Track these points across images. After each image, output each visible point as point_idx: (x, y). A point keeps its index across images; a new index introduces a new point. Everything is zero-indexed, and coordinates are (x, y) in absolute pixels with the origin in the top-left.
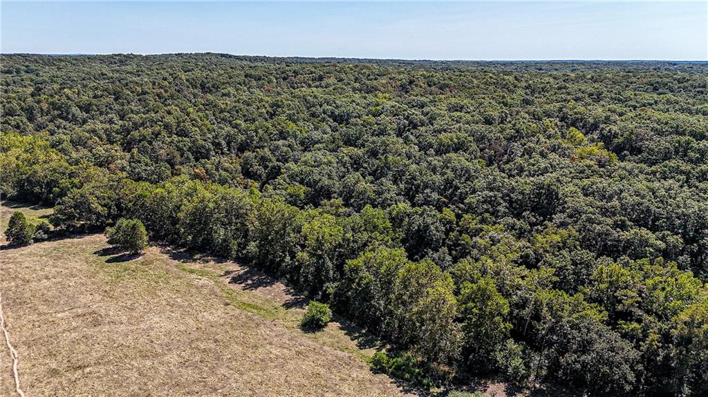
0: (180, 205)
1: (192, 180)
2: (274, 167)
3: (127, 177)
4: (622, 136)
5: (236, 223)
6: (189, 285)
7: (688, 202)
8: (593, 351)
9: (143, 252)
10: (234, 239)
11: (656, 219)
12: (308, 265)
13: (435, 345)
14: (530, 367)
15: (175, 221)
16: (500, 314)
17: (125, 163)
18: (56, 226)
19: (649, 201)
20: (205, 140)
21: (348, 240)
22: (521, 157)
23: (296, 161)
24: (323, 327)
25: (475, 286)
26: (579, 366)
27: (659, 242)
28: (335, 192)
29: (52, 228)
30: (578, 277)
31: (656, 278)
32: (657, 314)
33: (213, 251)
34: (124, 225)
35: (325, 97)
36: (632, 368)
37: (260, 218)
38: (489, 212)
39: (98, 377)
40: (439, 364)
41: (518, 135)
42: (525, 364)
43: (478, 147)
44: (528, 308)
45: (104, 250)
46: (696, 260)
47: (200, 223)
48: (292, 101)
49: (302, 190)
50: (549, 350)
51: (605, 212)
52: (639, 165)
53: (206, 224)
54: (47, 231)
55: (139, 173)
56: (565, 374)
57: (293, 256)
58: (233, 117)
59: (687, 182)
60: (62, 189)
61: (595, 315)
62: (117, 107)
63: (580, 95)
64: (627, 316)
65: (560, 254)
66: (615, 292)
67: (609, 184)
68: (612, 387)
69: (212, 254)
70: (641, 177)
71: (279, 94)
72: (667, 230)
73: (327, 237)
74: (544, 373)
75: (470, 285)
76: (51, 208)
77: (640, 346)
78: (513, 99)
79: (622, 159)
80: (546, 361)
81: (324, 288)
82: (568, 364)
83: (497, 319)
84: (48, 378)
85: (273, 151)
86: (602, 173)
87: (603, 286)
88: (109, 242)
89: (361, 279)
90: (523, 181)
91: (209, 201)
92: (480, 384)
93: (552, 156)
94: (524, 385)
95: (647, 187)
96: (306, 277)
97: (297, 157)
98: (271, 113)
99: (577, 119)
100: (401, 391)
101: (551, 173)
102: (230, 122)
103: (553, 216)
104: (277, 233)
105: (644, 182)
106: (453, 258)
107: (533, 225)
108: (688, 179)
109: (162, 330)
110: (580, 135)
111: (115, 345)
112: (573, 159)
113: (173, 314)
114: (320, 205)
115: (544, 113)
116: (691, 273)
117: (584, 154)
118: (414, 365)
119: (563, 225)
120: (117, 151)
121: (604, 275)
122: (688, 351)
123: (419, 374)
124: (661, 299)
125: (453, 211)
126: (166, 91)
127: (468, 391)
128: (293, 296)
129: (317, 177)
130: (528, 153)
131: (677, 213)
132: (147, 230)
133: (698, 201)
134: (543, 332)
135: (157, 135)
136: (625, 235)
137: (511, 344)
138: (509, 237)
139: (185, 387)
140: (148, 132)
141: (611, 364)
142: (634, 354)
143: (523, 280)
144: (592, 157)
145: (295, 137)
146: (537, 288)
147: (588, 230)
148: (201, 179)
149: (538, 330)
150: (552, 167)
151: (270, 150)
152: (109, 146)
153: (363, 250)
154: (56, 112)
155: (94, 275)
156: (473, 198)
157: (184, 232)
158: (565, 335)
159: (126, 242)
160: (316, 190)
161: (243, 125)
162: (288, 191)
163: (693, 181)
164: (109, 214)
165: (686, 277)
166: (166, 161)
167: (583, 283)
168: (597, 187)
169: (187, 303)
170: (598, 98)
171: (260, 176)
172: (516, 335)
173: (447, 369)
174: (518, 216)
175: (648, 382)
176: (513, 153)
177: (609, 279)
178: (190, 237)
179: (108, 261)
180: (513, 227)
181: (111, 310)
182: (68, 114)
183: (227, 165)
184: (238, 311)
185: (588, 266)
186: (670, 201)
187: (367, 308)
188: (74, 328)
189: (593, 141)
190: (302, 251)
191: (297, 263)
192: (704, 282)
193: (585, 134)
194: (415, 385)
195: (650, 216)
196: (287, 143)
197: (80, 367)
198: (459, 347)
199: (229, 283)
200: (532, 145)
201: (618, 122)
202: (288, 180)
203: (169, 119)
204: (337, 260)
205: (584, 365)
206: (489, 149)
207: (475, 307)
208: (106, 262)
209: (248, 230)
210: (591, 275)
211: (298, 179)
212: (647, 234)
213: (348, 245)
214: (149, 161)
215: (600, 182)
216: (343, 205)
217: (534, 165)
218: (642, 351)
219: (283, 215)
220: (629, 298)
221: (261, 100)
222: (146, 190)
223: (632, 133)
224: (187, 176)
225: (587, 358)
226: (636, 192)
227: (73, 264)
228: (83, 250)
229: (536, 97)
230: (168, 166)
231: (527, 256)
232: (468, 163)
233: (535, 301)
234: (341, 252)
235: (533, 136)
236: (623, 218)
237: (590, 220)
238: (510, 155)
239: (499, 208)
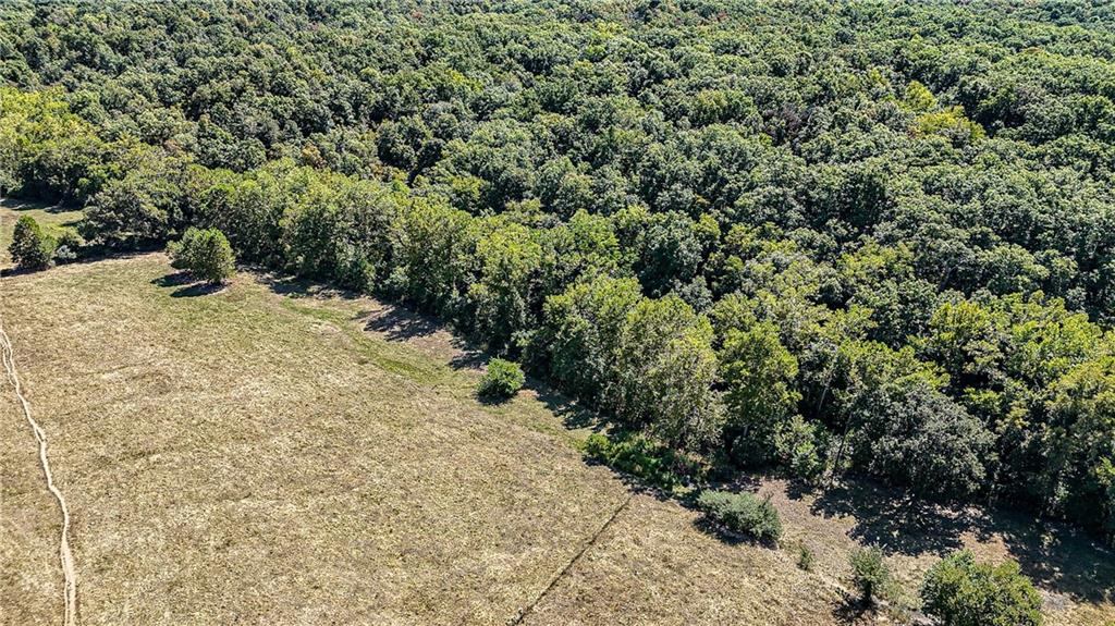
0: (283, 208)
1: (300, 166)
2: (429, 147)
3: (195, 162)
4: (994, 95)
5: (373, 238)
6: (304, 332)
7: (1091, 203)
8: (924, 432)
9: (228, 281)
10: (370, 261)
11: (1039, 229)
12: (488, 303)
13: (681, 424)
14: (826, 457)
15: (276, 233)
16: (785, 379)
17: (192, 140)
18: (89, 238)
19: (1029, 201)
20: (318, 102)
21: (550, 265)
22: (828, 131)
23: (465, 138)
24: (511, 396)
25: (746, 336)
26: (900, 455)
27: (1039, 267)
28: (529, 189)
29: (83, 243)
30: (908, 322)
31: (1029, 323)
32: (1025, 378)
33: (339, 281)
34: (195, 238)
35: (511, 28)
36: (981, 458)
37: (409, 229)
38: (774, 221)
39: (171, 469)
40: (687, 451)
41: (825, 95)
42: (818, 452)
43: (760, 113)
44: (827, 368)
45: (166, 277)
46: (1094, 295)
47: (316, 237)
48: (456, 35)
49: (475, 185)
50: (855, 431)
51: (957, 220)
52: (1018, 143)
53: (325, 238)
54: (74, 247)
55: (214, 155)
56: (878, 466)
57: (463, 290)
58: (361, 63)
59: (1092, 170)
60: (93, 180)
61: (929, 380)
62: (171, 44)
63: (931, 26)
64: (980, 381)
65: (883, 286)
66: (964, 344)
67: (967, 175)
68: (949, 485)
69: (337, 285)
70: (1020, 162)
71: (435, 23)
72: (1053, 247)
73: (516, 260)
74: (847, 465)
75: (738, 334)
76: (79, 210)
77: (996, 425)
78: (821, 33)
79: (991, 133)
80: (851, 448)
81: (513, 339)
82: (884, 452)
83: (779, 385)
84: (95, 470)
85: (427, 121)
86: (957, 157)
87: (945, 336)
88: (174, 265)
89: (569, 325)
90: (829, 170)
91: (327, 201)
92: (749, 482)
93: (878, 128)
94: (816, 482)
95: (1029, 180)
96: (484, 322)
97: (466, 130)
98: (423, 55)
99: (924, 67)
100: (629, 490)
101: (876, 156)
102: (357, 71)
103: (875, 226)
104: (437, 253)
105: (1024, 172)
106: (713, 293)
107: (840, 240)
108: (1094, 166)
109: (264, 400)
110: (925, 93)
111: (194, 422)
112: (912, 134)
113: (280, 377)
114: (504, 209)
115: (870, 56)
116: (1086, 316)
117: (930, 125)
118: (650, 453)
119: (889, 240)
120: (176, 117)
121: (950, 319)
122: (1069, 434)
123: (656, 465)
124: (1035, 355)
125: (717, 218)
126: (251, 18)
127: (729, 491)
128: (465, 349)
129: (499, 164)
130: (839, 124)
131: (1073, 221)
132: (232, 246)
133: (1107, 202)
134: (849, 405)
135: (240, 92)
136: (987, 256)
137: (799, 423)
138: (804, 260)
139: (303, 484)
140: (224, 87)
141: (949, 452)
142: (986, 438)
143: (822, 326)
144: (943, 130)
145: (464, 98)
146: (842, 338)
147: (930, 248)
148: (315, 166)
149: (841, 402)
150: (877, 147)
151: (423, 118)
152: (163, 110)
153: (573, 281)
154: (73, 52)
155: (154, 316)
156: (748, 198)
157: (291, 251)
158: (882, 410)
159: (201, 265)
160: (497, 184)
161: (379, 76)
162: (454, 185)
163: (1103, 170)
164: (171, 220)
165: (1077, 322)
166: (257, 135)
167: (915, 330)
168: (948, 180)
169: (300, 360)
170: (961, 31)
171: (408, 161)
172: (807, 410)
173: (699, 458)
174: (820, 226)
175: (1003, 478)
176: (816, 123)
177: (957, 325)
178: (301, 259)
179: (175, 295)
180: (810, 245)
181: (186, 370)
182: (93, 56)
183: (354, 142)
184: (380, 373)
185: (924, 305)
186: (1062, 201)
187: (579, 369)
188: (130, 396)
189: (946, 103)
190: (478, 282)
191: (469, 301)
192: (1104, 329)
193: (935, 93)
194: (650, 482)
195: (1027, 226)
196: (449, 105)
197: (142, 454)
198: (719, 426)
199: (365, 330)
200: (847, 110)
201: (990, 72)
202: (452, 168)
203: (258, 66)
204: (532, 295)
205: (908, 453)
206: (778, 117)
207: (745, 367)
208: (172, 295)
209: (391, 247)
210: (928, 318)
211: (469, 166)
212: (1022, 255)
213: (550, 273)
214: (229, 135)
215: (954, 173)
216: (541, 209)
217: (848, 144)
218: (998, 433)
219: (446, 225)
220: (984, 355)
221: (407, 34)
222: (228, 182)
223: (1010, 90)
224: (292, 160)
225: (913, 443)
226: (1008, 187)
227: (120, 299)
228: (135, 278)
229: (858, 30)
230: (260, 143)
231: (830, 289)
232: (743, 141)
233: (838, 359)
234: (538, 283)
235: (850, 95)
236: (984, 229)
237: (933, 234)
238: (811, 127)
239: (789, 213)
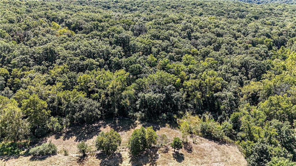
4: (74, 23)
7: (102, 46)
8: (85, 108)
11: (94, 54)
13: (16, 133)
14: (63, 124)
16: (44, 108)
19: (90, 48)
22: (33, 37)
25: (28, 100)
26: (81, 116)
27: (97, 62)
30: (72, 83)
31: (99, 76)
32: (102, 88)
36: (99, 109)
38: (26, 65)
40: (21, 140)
41: (28, 28)
42: (60, 124)
43: (10, 35)
44: (55, 101)
46: (109, 66)
50: (68, 115)
51: (76, 55)
52: (83, 34)
56: (77, 121)
59: (100, 39)
61: (82, 95)
63: (52, 7)
64: (93, 92)
65: (63, 76)
66: (87, 84)
67: (74, 44)
68: (94, 118)
70: (85, 39)
72: (98, 57)
74: (69, 124)
75: (26, 100)
77: (100, 101)
78: (21, 10)
79: (76, 33)
80: (69, 119)
82: (77, 117)
83: (43, 111)
86: (70, 40)
87: (82, 84)
90: (37, 48)
92: (43, 140)
93: (48, 35)
94: (62, 132)
95: (88, 43)
99: (54, 18)
100: (4, 161)
101: (49, 42)
103: (56, 61)
105: (86, 41)
106: (13, 91)
107: (47, 66)
108: (100, 37)
110: (57, 25)
112: (57, 35)
115: (38, 16)
116: (109, 71)
117: (61, 33)
118: (8, 147)
119: (61, 64)
121: (82, 79)
122: (114, 97)
123: (11, 149)
124: (102, 82)
125: (6, 68)
127: (38, 145)
130: (36, 35)
131: (100, 51)
133: (105, 45)
134: (64, 109)
136: (85, 62)
137: (53, 119)
138: (39, 74)
141: (91, 111)
142: (98, 104)
143: (50, 91)
144: (65, 33)
146: (57, 92)
147: (71, 64)
149: (62, 109)
150: (49, 40)
156: (15, 60)
158: (73, 107)
163: (102, 38)
165: (108, 72)
167: (74, 85)
168: (70, 46)
170: (60, 8)
172: (54, 114)
173: (25, 141)
174: (40, 64)
175: (105, 112)
176: (29, 36)
177: (84, 80)
180: (39, 70)
185: (75, 78)
186: (97, 46)
189: (63, 27)
192: (114, 73)
193: (59, 24)
194: (11, 155)
195: (91, 53)
198: (29, 129)
200: (37, 31)
201: (71, 18)
205: (83, 115)
206: (16, 35)
207: (31, 109)
210: (77, 81)
212: (92, 60)
215: (71, 44)
217: (40, 40)
218: (100, 102)
220: (92, 85)
223: (77, 22)
225: (83, 112)
226: (84, 45)
229: (32, 9)
231: (49, 80)
232: (7, 44)
233: (58, 98)
235: (36, 27)
236: (82, 56)
237: (71, 60)
238: (28, 37)
239: (30, 62)
